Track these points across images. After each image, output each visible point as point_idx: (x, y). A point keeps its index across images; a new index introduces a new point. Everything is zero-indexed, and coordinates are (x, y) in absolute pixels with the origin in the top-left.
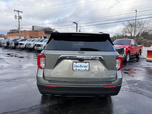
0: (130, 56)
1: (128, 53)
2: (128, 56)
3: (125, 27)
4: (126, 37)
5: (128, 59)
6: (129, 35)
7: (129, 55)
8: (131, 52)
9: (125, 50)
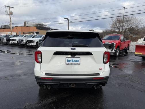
0: (119, 51)
1: (118, 48)
2: (118, 50)
3: (114, 23)
4: (115, 32)
5: (118, 54)
6: (117, 31)
7: (118, 49)
9: (115, 45)
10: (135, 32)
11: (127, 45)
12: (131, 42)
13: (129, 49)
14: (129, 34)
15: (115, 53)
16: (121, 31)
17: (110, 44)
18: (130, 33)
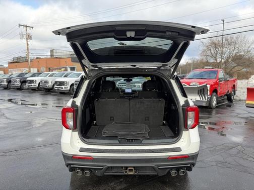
0: (217, 98)
1: (215, 94)
2: (215, 97)
3: (205, 48)
4: (207, 63)
5: (214, 103)
6: (212, 61)
7: (215, 95)
8: (219, 91)
9: (209, 89)
10: (245, 63)
11: (230, 86)
12: (238, 81)
13: (235, 94)
14: (234, 67)
15: (210, 101)
16: (218, 61)
17: (199, 86)
18: (236, 65)
